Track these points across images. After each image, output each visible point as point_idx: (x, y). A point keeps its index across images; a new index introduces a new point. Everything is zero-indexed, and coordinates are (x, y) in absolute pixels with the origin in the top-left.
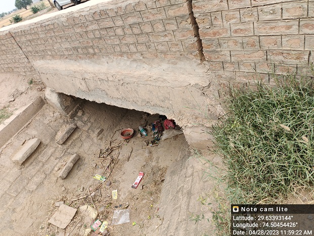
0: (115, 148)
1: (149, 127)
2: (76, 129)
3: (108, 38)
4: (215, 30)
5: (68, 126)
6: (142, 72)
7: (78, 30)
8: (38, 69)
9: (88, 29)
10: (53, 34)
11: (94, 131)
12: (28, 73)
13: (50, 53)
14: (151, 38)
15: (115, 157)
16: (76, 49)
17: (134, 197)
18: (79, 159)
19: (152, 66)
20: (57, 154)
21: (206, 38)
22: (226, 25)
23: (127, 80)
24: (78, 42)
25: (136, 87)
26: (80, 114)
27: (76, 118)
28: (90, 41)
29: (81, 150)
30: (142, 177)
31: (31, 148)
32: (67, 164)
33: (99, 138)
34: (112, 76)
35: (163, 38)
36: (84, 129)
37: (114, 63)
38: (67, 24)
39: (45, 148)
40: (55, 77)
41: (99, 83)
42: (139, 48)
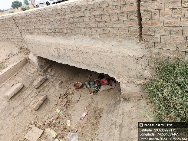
0: (69, 94)
1: (92, 82)
2: (46, 80)
3: (78, 23)
4: (153, 21)
5: (41, 77)
6: (97, 46)
7: (59, 17)
8: (27, 41)
9: (65, 17)
10: (41, 19)
11: (57, 82)
12: (20, 43)
13: (36, 31)
14: (107, 25)
15: (69, 99)
16: (55, 29)
17: (82, 126)
18: (47, 99)
19: (105, 43)
20: (33, 94)
21: (146, 26)
22: (161, 18)
23: (86, 51)
24: (57, 25)
25: (91, 55)
26: (49, 71)
27: (46, 73)
28: (65, 25)
29: (48, 93)
30: (86, 113)
31: (17, 89)
32: (39, 101)
33: (60, 86)
34: (77, 48)
35: (115, 25)
36: (51, 80)
37: (79, 39)
38: (52, 13)
39: (26, 90)
40: (37, 46)
41: (67, 51)
42: (98, 30)
